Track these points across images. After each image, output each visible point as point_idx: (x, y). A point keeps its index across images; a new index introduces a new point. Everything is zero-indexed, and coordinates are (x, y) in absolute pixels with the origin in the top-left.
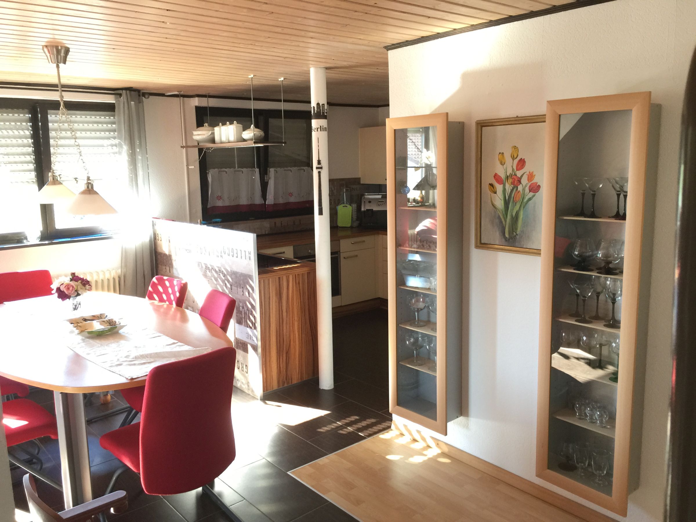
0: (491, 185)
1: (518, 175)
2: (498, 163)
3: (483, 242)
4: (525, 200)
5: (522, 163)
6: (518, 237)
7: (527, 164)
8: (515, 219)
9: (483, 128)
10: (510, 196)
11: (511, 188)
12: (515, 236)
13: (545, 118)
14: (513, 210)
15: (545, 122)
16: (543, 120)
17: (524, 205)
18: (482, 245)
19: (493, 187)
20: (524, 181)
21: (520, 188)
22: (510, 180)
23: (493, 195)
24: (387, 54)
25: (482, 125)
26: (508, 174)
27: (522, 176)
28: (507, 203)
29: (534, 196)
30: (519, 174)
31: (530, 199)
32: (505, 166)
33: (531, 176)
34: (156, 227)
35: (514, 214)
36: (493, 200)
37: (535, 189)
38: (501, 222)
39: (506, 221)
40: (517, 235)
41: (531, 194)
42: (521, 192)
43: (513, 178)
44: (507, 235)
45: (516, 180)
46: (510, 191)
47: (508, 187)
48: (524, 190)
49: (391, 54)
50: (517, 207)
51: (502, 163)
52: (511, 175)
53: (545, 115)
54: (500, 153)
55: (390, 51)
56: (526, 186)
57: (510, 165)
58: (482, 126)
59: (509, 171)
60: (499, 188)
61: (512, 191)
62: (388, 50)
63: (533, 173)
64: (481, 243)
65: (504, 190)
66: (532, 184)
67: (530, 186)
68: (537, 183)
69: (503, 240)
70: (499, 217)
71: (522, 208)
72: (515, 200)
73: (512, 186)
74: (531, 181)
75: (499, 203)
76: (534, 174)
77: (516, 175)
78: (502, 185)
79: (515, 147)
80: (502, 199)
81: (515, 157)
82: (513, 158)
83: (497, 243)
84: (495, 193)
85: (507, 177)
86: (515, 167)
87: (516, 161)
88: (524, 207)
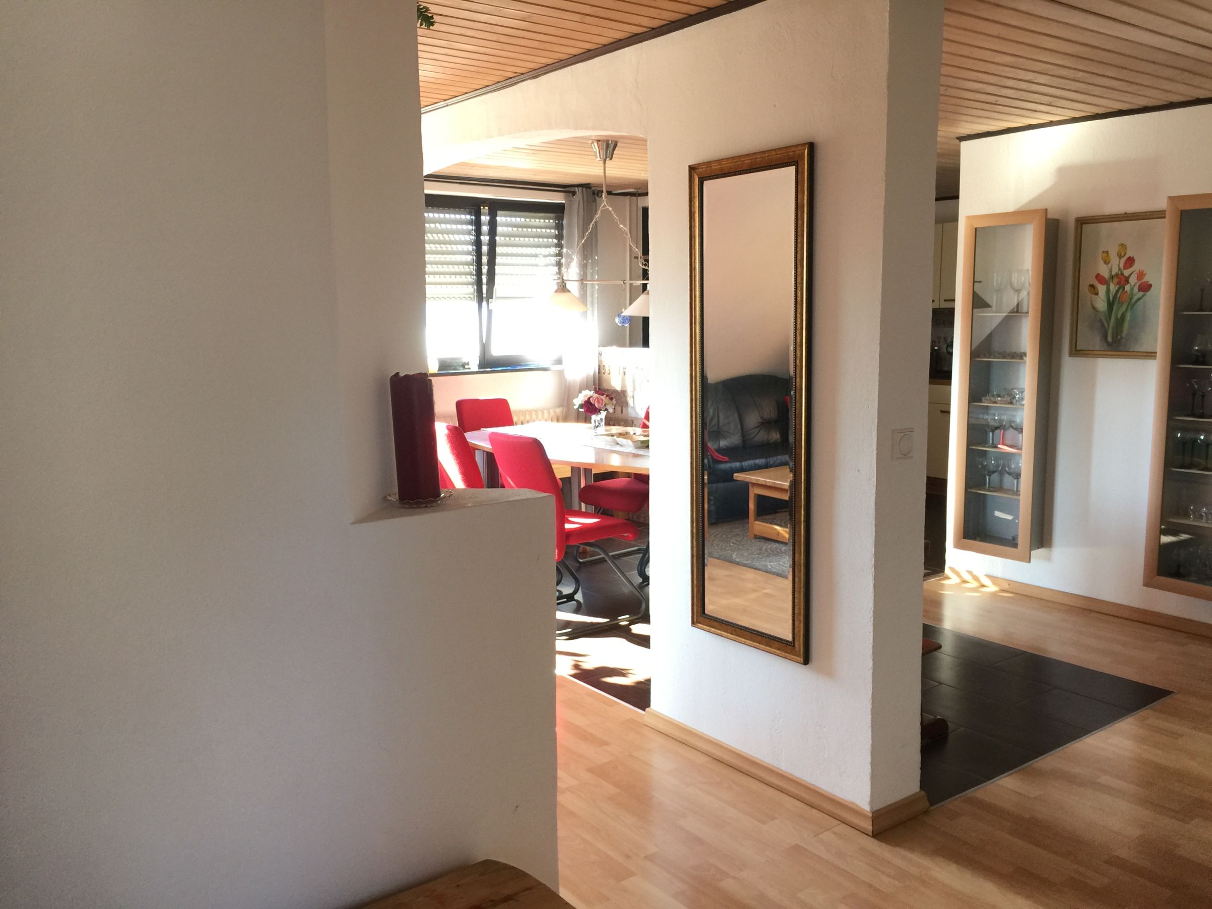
0: (1092, 286)
1: (1125, 275)
2: (1102, 262)
3: (1078, 349)
4: (1133, 301)
5: (1130, 262)
6: (1123, 340)
7: (1136, 262)
8: (1120, 322)
9: (1084, 226)
10: (1115, 297)
11: (1117, 288)
12: (1120, 340)
13: (1165, 214)
14: (1118, 312)
15: (1164, 218)
16: (1163, 216)
17: (1132, 305)
18: (1076, 352)
19: (1094, 288)
20: (1133, 280)
21: (1127, 288)
22: (1116, 280)
23: (1093, 296)
24: (959, 146)
25: (1082, 222)
26: (1113, 273)
27: (1130, 275)
28: (1110, 305)
29: (1143, 296)
30: (1126, 273)
31: (1139, 299)
32: (1109, 265)
33: (1141, 275)
34: (603, 358)
35: (1119, 316)
36: (1094, 303)
37: (1146, 288)
38: (1103, 325)
39: (1109, 325)
40: (1122, 338)
41: (1141, 294)
42: (1129, 293)
43: (1120, 278)
44: (1110, 339)
45: (1124, 279)
46: (1115, 291)
47: (1113, 288)
48: (1132, 289)
49: (964, 145)
50: (1124, 308)
51: (1106, 262)
52: (1117, 275)
53: (1165, 211)
54: (1104, 252)
55: (964, 142)
56: (1134, 286)
57: (1116, 264)
58: (1082, 224)
59: (1115, 270)
60: (1102, 289)
61: (1117, 291)
62: (960, 142)
63: (1143, 271)
64: (1076, 350)
65: (1108, 291)
66: (1142, 283)
67: (1139, 286)
68: (1148, 282)
69: (1105, 344)
70: (1101, 321)
71: (1129, 309)
72: (1120, 300)
73: (1118, 286)
74: (1141, 280)
75: (1101, 304)
76: (1144, 273)
77: (1123, 275)
78: (1105, 286)
79: (1123, 246)
80: (1106, 300)
81: (1123, 255)
82: (1120, 257)
83: (1097, 348)
84: (1097, 294)
85: (1112, 277)
86: (1122, 266)
87: (1123, 260)
88: (1132, 308)
